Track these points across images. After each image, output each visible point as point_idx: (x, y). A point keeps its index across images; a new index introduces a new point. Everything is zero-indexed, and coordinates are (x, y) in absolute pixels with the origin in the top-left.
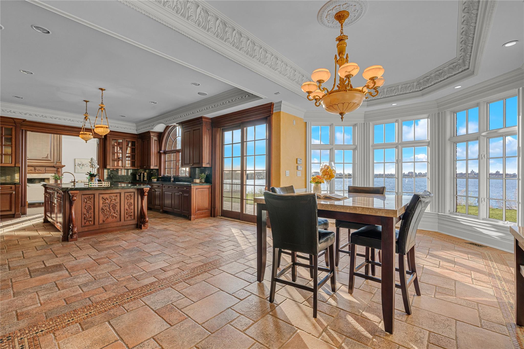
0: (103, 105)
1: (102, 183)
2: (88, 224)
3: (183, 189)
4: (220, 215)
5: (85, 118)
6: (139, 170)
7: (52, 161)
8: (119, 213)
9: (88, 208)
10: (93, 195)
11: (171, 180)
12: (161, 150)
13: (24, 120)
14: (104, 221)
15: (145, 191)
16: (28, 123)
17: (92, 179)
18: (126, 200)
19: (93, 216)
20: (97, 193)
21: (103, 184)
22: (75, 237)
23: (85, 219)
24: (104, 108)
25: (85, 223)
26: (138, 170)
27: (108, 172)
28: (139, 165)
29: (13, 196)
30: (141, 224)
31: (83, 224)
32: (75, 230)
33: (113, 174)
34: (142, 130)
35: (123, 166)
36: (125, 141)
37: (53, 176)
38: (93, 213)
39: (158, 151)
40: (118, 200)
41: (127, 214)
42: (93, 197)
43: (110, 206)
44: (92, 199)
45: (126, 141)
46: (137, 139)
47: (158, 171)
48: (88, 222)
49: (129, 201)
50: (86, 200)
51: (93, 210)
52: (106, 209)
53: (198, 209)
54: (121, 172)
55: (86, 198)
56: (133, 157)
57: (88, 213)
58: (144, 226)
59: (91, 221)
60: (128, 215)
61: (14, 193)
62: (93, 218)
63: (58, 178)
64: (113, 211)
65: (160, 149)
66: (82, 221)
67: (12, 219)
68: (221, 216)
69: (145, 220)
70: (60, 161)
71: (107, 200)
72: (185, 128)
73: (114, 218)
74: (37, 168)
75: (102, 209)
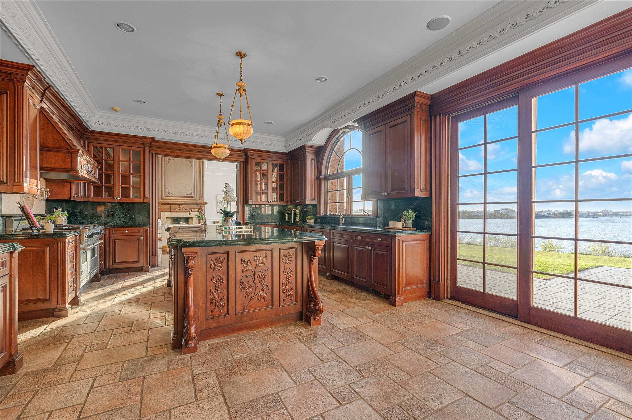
0: (243, 84)
1: (241, 228)
2: (218, 313)
3: (375, 241)
4: (449, 298)
5: (219, 121)
6: (289, 207)
7: (195, 198)
8: (270, 290)
9: (216, 281)
10: (226, 254)
11: (340, 222)
12: (320, 175)
13: (153, 140)
14: (244, 307)
15: (317, 247)
16: (158, 144)
17: (227, 222)
18: (282, 264)
19: (225, 297)
20: (232, 250)
21: (244, 230)
22: (193, 344)
23: (211, 303)
24: (244, 90)
25: (212, 311)
26: (287, 206)
27: (250, 210)
28: (288, 199)
29: (141, 242)
30: (309, 314)
31: (209, 312)
32: (192, 332)
33: (256, 212)
34: (294, 145)
35: (269, 200)
36: (271, 164)
37: (196, 215)
38: (226, 290)
39: (316, 176)
40: (269, 265)
41: (284, 293)
42: (226, 259)
43: (256, 277)
44: (225, 262)
45: (273, 164)
46: (286, 161)
47: (316, 206)
48: (217, 309)
49: (287, 266)
50: (213, 265)
51: (225, 285)
52: (248, 283)
53: (406, 281)
54: (265, 210)
55: (213, 261)
56: (281, 187)
57: (218, 290)
58: (315, 319)
59: (223, 306)
60: (285, 295)
61: (142, 238)
62: (226, 301)
63: (201, 217)
64: (259, 286)
65: (319, 173)
66: (208, 307)
67: (139, 273)
68: (452, 298)
69: (317, 308)
70: (202, 198)
71: (250, 265)
72: (370, 126)
73: (263, 300)
74: (182, 206)
75: (241, 282)
